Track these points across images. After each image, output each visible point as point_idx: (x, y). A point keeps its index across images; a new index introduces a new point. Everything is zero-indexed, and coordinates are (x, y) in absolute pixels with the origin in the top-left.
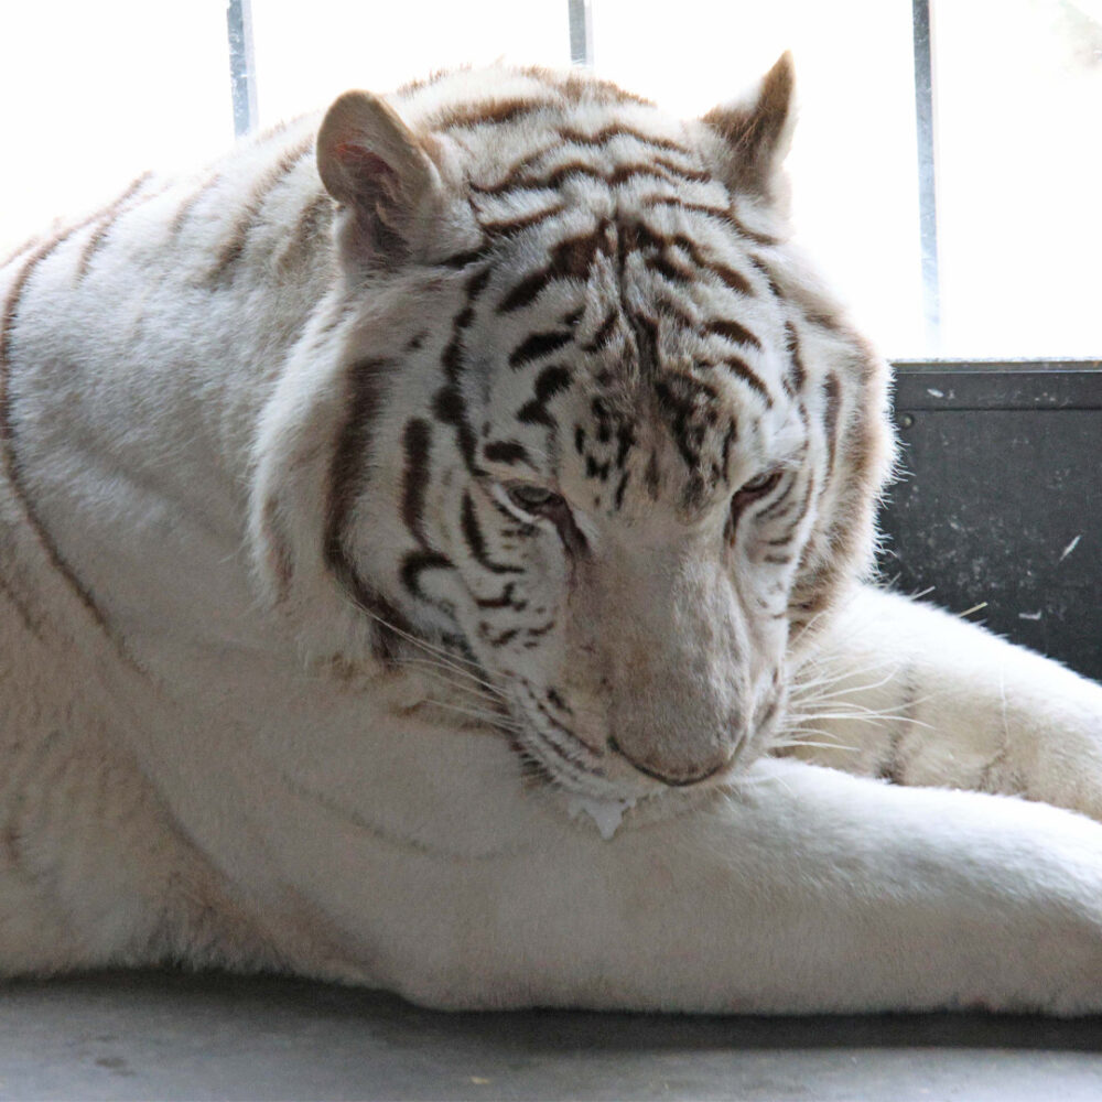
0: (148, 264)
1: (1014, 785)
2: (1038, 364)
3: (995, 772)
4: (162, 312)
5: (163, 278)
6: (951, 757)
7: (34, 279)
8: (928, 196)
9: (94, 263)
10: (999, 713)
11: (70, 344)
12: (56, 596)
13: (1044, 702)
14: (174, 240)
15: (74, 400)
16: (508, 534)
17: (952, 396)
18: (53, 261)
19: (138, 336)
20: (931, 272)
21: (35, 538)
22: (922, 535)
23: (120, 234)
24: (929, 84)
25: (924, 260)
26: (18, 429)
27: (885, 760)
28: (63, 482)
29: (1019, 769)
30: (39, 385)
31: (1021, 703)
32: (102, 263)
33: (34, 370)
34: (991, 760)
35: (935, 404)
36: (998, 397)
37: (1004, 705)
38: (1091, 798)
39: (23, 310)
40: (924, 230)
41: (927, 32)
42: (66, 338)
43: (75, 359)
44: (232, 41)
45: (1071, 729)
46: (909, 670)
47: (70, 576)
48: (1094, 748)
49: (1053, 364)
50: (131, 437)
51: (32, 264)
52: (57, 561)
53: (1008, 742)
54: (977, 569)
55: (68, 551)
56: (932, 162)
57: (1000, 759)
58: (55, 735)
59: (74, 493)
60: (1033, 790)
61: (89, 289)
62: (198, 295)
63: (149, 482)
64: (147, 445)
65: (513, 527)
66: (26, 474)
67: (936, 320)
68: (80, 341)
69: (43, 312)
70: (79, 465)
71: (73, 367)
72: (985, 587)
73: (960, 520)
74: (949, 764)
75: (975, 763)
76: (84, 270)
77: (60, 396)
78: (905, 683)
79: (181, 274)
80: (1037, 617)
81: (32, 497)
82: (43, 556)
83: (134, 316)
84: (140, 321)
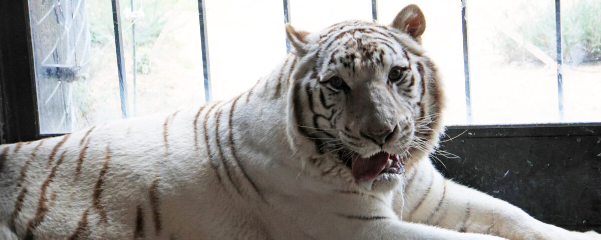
0: (262, 97)
1: (496, 233)
2: (497, 126)
3: (491, 230)
4: (266, 107)
5: (265, 99)
6: (479, 226)
7: (236, 105)
8: (467, 83)
9: (250, 99)
10: (492, 214)
11: (246, 119)
12: (245, 184)
13: (505, 211)
14: (266, 89)
15: (248, 133)
16: (330, 95)
17: (474, 134)
18: (240, 99)
19: (262, 114)
20: (468, 102)
21: (240, 170)
22: (467, 171)
23: (255, 91)
24: (467, 54)
25: (467, 99)
26: (235, 142)
27: (462, 227)
28: (246, 154)
29: (498, 229)
30: (240, 130)
31: (498, 211)
32: (251, 98)
33: (237, 127)
34: (490, 226)
35: (470, 137)
36: (487, 134)
37: (494, 212)
38: (518, 236)
39: (235, 112)
40: (466, 91)
41: (466, 40)
42: (245, 117)
43: (247, 122)
44: (287, 46)
45: (512, 218)
46: (468, 204)
47: (250, 179)
48: (518, 223)
49: (501, 126)
50: (262, 140)
51: (235, 101)
52: (246, 176)
53: (495, 222)
54: (482, 180)
55: (248, 173)
56: (468, 74)
57: (492, 227)
58: (246, 222)
59: (249, 157)
60: (501, 234)
61: (250, 104)
62: (274, 101)
63: (266, 152)
64: (266, 142)
65: (332, 93)
66: (237, 153)
67: (470, 115)
68: (248, 117)
69: (239, 112)
70: (250, 150)
71: (247, 124)
72: (484, 184)
73: (477, 167)
74: (479, 228)
75: (486, 227)
76: (248, 100)
77: (245, 132)
78: (467, 207)
79: (269, 97)
80: (498, 192)
81: (239, 159)
82: (242, 175)
83: (260, 109)
84: (262, 110)
